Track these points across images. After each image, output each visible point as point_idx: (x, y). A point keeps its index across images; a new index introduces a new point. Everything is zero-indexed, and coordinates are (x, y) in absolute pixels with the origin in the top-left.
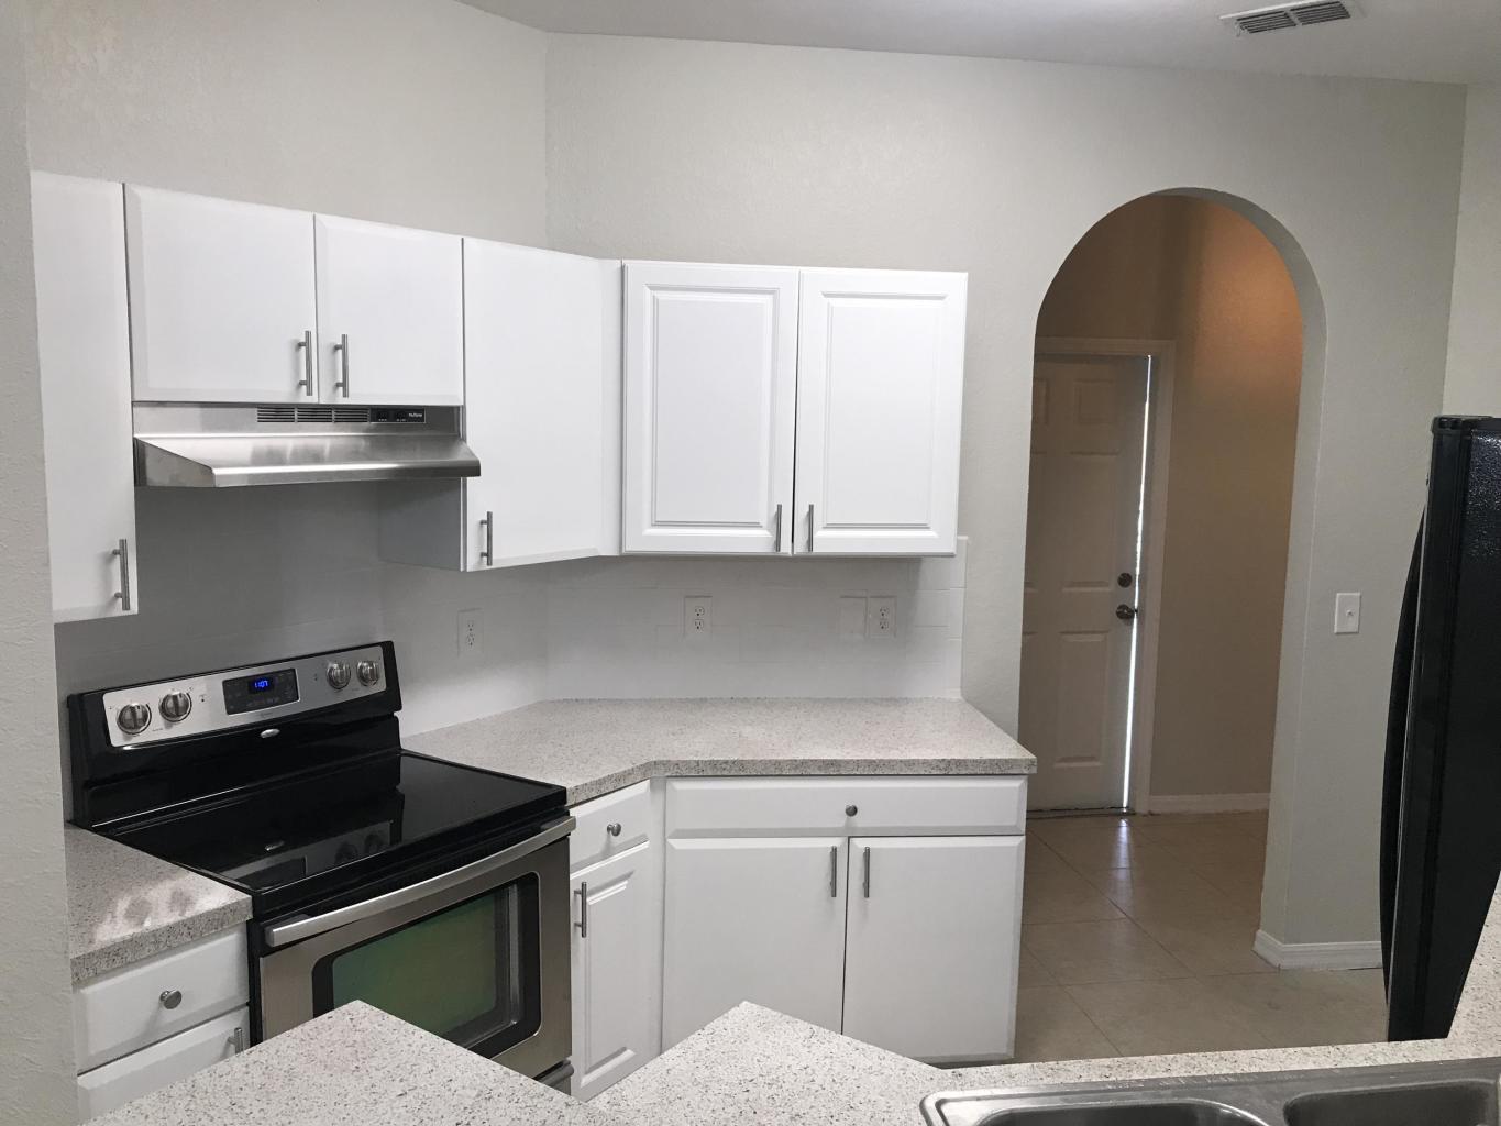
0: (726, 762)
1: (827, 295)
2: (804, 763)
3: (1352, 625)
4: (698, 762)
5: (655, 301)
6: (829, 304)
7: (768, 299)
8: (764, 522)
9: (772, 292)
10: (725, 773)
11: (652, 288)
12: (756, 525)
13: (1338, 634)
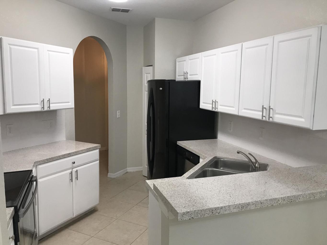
0: (50, 158)
1: (48, 51)
2: (64, 155)
3: (119, 117)
4: (44, 160)
5: (10, 48)
6: (48, 53)
7: (36, 50)
8: (39, 103)
9: (37, 49)
10: (50, 161)
11: (9, 44)
12: (37, 104)
13: (118, 118)
